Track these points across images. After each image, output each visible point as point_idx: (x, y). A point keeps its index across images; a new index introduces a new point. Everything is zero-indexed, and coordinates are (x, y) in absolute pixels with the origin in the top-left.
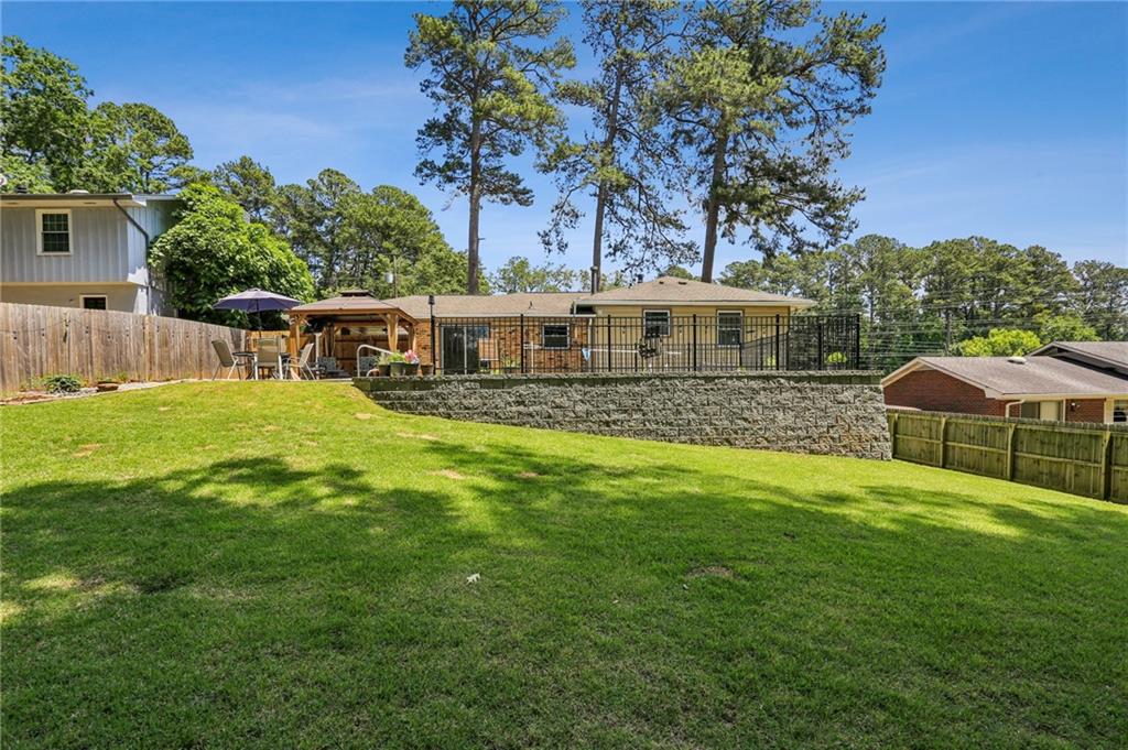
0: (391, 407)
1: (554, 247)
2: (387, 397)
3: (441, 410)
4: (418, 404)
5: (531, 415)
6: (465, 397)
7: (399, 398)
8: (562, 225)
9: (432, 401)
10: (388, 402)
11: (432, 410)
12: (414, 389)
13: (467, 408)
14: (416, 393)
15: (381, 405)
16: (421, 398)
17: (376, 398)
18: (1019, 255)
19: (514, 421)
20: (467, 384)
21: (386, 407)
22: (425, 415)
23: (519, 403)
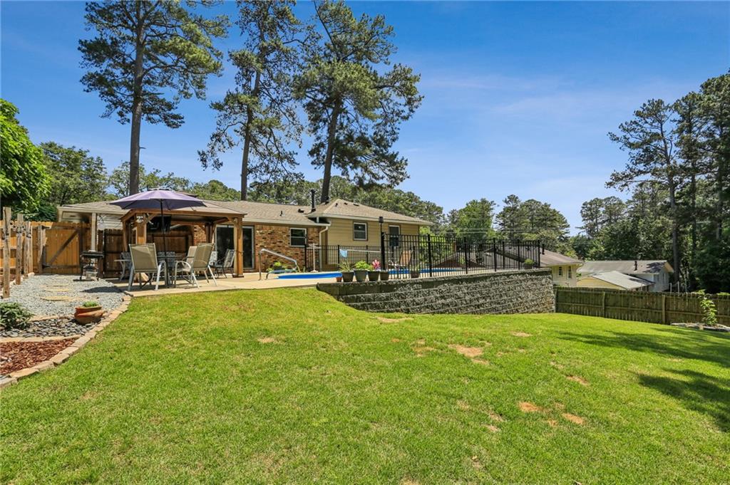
0: (363, 308)
1: (210, 163)
2: (358, 299)
3: (403, 307)
4: (386, 304)
5: (448, 305)
6: (415, 296)
7: (369, 300)
8: (216, 148)
9: (395, 300)
10: (359, 304)
11: (395, 308)
12: (381, 292)
13: (418, 304)
14: (383, 295)
15: (353, 306)
16: (387, 299)
17: (347, 301)
18: (404, 196)
19: (442, 310)
20: (415, 286)
21: (358, 308)
22: (392, 312)
23: (442, 297)
